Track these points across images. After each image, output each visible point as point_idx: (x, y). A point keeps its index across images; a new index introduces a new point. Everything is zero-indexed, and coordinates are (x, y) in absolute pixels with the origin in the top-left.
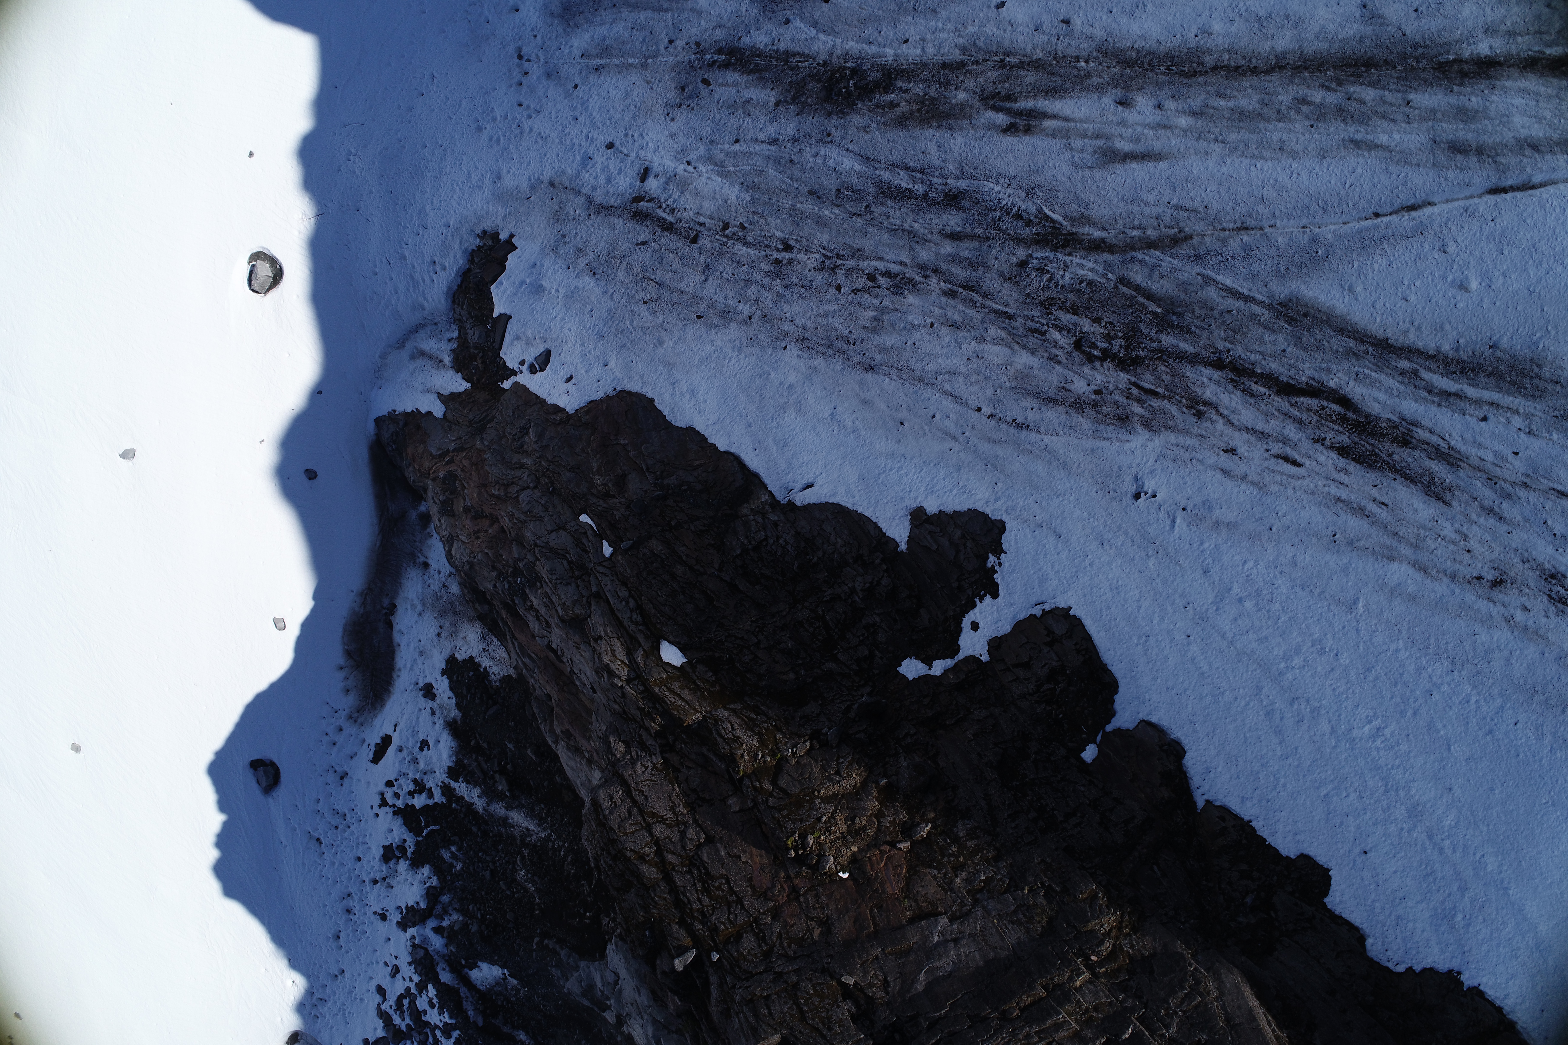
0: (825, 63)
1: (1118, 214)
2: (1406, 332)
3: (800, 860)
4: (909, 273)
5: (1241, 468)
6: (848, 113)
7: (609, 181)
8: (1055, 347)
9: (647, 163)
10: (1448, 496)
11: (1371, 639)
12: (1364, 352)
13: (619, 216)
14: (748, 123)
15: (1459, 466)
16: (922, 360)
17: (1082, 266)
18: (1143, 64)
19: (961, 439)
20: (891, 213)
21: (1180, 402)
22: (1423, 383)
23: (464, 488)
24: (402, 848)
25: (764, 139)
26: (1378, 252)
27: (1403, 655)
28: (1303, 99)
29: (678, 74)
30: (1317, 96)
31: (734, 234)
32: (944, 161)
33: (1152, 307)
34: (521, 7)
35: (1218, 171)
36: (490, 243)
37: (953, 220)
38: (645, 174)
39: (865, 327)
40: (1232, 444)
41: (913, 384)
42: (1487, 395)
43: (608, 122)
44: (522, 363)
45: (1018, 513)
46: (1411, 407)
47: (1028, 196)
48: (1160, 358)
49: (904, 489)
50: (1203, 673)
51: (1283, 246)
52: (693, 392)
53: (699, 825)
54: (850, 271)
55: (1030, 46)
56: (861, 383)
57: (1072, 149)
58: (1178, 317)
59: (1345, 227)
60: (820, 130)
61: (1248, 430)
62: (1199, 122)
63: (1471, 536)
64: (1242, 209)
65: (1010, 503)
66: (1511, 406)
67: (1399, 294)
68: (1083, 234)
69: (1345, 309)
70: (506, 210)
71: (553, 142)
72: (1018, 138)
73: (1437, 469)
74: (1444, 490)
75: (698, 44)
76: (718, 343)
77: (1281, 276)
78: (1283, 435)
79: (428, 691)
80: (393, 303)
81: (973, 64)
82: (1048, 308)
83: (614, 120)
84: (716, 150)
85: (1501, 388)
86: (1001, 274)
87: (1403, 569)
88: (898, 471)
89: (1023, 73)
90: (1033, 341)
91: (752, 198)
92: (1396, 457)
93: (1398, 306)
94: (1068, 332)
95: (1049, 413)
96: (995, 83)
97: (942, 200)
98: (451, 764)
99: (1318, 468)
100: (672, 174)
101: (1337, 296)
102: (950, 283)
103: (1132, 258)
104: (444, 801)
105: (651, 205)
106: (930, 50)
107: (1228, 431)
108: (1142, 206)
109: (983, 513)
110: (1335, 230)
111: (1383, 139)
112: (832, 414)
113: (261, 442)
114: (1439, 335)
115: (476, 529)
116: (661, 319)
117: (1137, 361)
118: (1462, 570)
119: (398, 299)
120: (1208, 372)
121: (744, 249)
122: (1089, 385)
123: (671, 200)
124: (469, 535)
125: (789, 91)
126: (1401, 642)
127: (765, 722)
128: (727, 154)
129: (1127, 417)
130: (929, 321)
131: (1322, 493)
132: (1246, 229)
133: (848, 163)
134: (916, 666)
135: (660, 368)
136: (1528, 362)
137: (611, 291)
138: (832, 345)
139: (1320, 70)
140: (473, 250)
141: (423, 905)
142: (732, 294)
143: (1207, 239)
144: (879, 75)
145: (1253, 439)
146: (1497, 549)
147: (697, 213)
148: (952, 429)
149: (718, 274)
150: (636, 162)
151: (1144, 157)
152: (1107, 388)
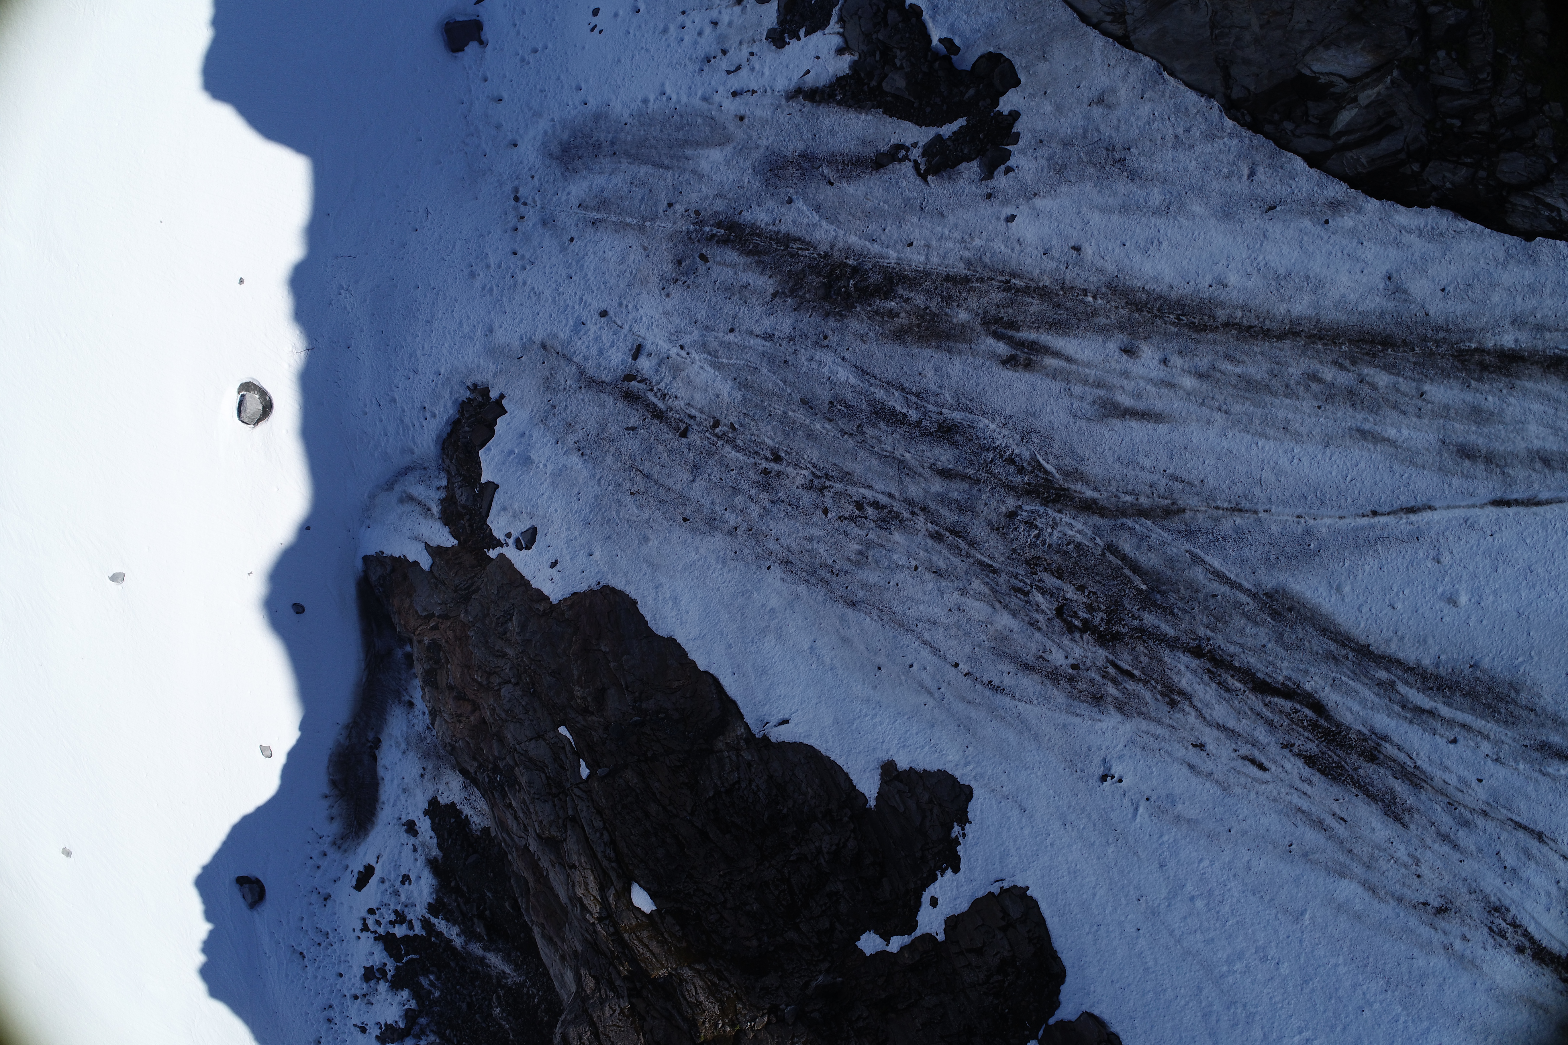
0: (826, 256)
1: (1112, 475)
2: (1388, 641)
4: (897, 507)
5: (1208, 766)
6: (846, 316)
7: (601, 352)
8: (1037, 610)
9: (640, 339)
10: (1407, 818)
11: (1312, 951)
12: (1344, 657)
13: (610, 394)
14: (743, 311)
15: (1422, 787)
16: (904, 603)
17: (1071, 526)
18: (1152, 309)
19: (936, 695)
20: (883, 438)
21: (1155, 688)
22: (1399, 697)
23: (447, 662)
24: (382, 971)
25: (759, 333)
26: (1371, 552)
27: (1342, 970)
28: (1314, 375)
29: (676, 245)
30: (1329, 373)
31: (724, 434)
32: (941, 387)
33: (1137, 581)
34: (519, 143)
35: (1218, 444)
36: (480, 398)
37: (945, 456)
38: (637, 351)
39: (849, 559)
40: (1202, 740)
41: (893, 628)
42: (1460, 716)
43: (603, 287)
44: (509, 535)
45: (986, 781)
46: (1383, 722)
47: (1022, 440)
48: (1139, 638)
49: (877, 739)
50: (1148, 969)
51: (1276, 533)
52: (675, 599)
54: (838, 495)
55: (1038, 271)
56: (842, 619)
57: (1071, 395)
58: (1162, 596)
59: (1341, 522)
60: (817, 331)
61: (1219, 726)
62: (1204, 386)
63: (1423, 861)
64: (1239, 489)
65: (979, 769)
66: (1482, 730)
67: (1387, 600)
68: (1075, 491)
69: (1331, 609)
70: (497, 367)
71: (547, 300)
72: (1017, 374)
73: (1399, 789)
74: (1404, 811)
75: (697, 213)
76: (702, 551)
77: (1271, 565)
78: (1252, 737)
79: (411, 828)
80: (383, 444)
81: (977, 282)
82: (1033, 568)
83: (608, 285)
84: (710, 337)
85: (1475, 710)
86: (989, 523)
87: (1352, 887)
88: (872, 718)
89: (1028, 300)
90: (1015, 602)
91: (744, 398)
92: (1361, 772)
93: (1383, 613)
94: (1051, 596)
95: (1025, 680)
96: (998, 307)
97: (936, 432)
98: (431, 901)
99: (1283, 775)
100: (665, 356)
101: (1324, 594)
102: (937, 525)
103: (1122, 524)
104: (424, 934)
105: (642, 386)
106: (935, 260)
107: (1199, 725)
108: (1138, 470)
109: (952, 777)
110: (1330, 525)
111: (1391, 432)
112: (811, 647)
113: (249, 574)
114: (1421, 648)
115: (459, 712)
116: (647, 515)
117: (1117, 637)
118: (1409, 894)
119: (388, 441)
120: (1186, 658)
121: (733, 452)
122: (1066, 657)
123: (663, 384)
124: (452, 715)
125: (787, 282)
126: (1341, 957)
127: (727, 989)
128: (721, 343)
129: (1101, 697)
130: (914, 563)
131: (1284, 801)
132: (1240, 510)
134: (874, 941)
135: (645, 567)
136: (1506, 685)
137: (599, 476)
138: (815, 572)
139: (1335, 343)
140: (463, 402)
141: (401, 1025)
142: (719, 500)
143: (1200, 516)
144: (880, 278)
145: (1223, 736)
146: (1447, 878)
147: (689, 404)
148: (929, 682)
149: (706, 476)
150: (629, 336)
151: (1143, 415)
152: (1084, 664)
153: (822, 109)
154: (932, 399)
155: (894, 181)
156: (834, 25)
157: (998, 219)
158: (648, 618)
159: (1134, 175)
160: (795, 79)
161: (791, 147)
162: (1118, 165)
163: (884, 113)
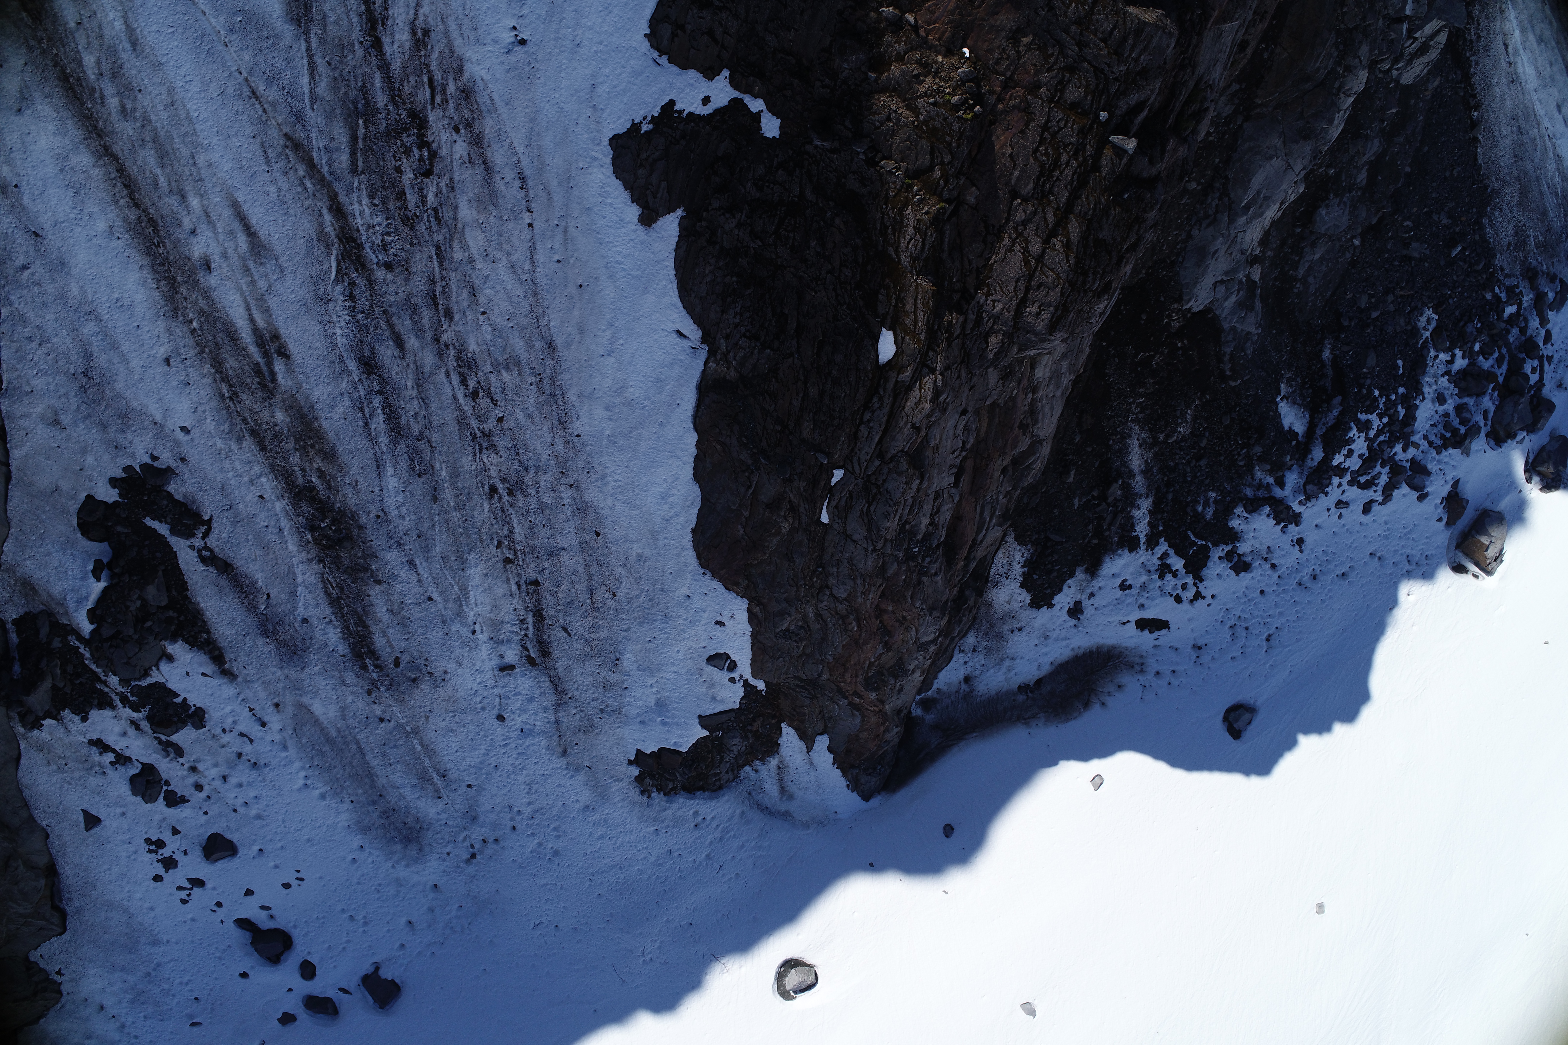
0: (321, 561)
1: (301, 209)
3: (979, 99)
4: (452, 363)
6: (351, 511)
7: (531, 700)
8: (440, 192)
9: (496, 673)
13: (555, 669)
14: (409, 600)
16: (518, 304)
17: (362, 213)
18: (166, 271)
19: (563, 224)
20: (412, 413)
21: (425, 55)
23: (870, 664)
24: (1229, 556)
25: (415, 574)
28: (122, 112)
29: (404, 693)
30: (113, 103)
31: (510, 549)
32: (342, 394)
33: (361, 131)
34: (431, 883)
35: (219, 146)
36: (648, 780)
37: (387, 353)
38: (506, 668)
39: (520, 373)
41: (542, 298)
43: (482, 733)
44: (732, 680)
45: (595, 133)
47: (330, 300)
48: (400, 96)
49: (634, 247)
51: (250, 53)
52: (664, 498)
53: (1009, 214)
54: (481, 419)
55: (205, 381)
56: (568, 345)
57: (270, 286)
58: (357, 103)
60: (378, 527)
62: (188, 188)
64: (239, 105)
65: (591, 146)
68: (335, 229)
70: (611, 783)
71: (528, 775)
72: (287, 340)
75: (369, 693)
76: (609, 502)
77: (276, 40)
79: (1076, 611)
80: (753, 843)
81: (247, 423)
82: (413, 219)
83: (477, 730)
84: (448, 614)
86: (407, 280)
88: (622, 263)
89: (231, 372)
90: (447, 215)
91: (470, 551)
94: (423, 189)
95: (498, 162)
96: (253, 392)
97: (375, 374)
98: (1126, 551)
100: (492, 642)
102: (440, 321)
103: (331, 174)
104: (1162, 539)
105: (529, 646)
106: (257, 469)
108: (283, 193)
109: (613, 164)
110: (215, 18)
112: (609, 355)
113: (946, 893)
116: (620, 570)
117: (413, 114)
119: (748, 841)
120: (388, 49)
121: (517, 530)
122: (455, 142)
123: (514, 629)
124: (907, 629)
125: (362, 578)
127: (888, 215)
128: (446, 601)
130: (481, 318)
132: (253, 92)
133: (392, 482)
134: (766, 124)
135: (661, 543)
137: (623, 634)
138: (551, 394)
139: (91, 114)
140: (665, 795)
141: (1267, 509)
142: (562, 517)
143: (280, 120)
144: (303, 504)
147: (511, 595)
148: (559, 237)
149: (551, 541)
150: (500, 684)
151: (242, 218)
152: (449, 124)
153: (223, 643)
154: (356, 395)
155: (229, 545)
156: (155, 677)
157: (192, 440)
158: (696, 511)
159: (88, 357)
160: (216, 682)
161: (267, 649)
162: (89, 374)
163: (188, 590)
